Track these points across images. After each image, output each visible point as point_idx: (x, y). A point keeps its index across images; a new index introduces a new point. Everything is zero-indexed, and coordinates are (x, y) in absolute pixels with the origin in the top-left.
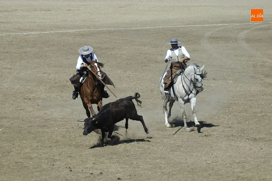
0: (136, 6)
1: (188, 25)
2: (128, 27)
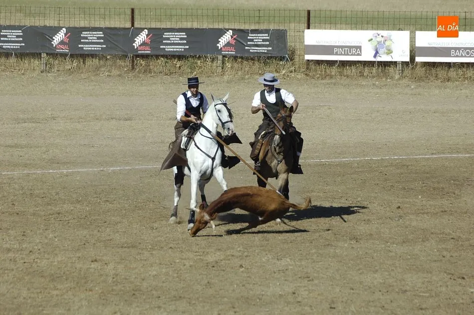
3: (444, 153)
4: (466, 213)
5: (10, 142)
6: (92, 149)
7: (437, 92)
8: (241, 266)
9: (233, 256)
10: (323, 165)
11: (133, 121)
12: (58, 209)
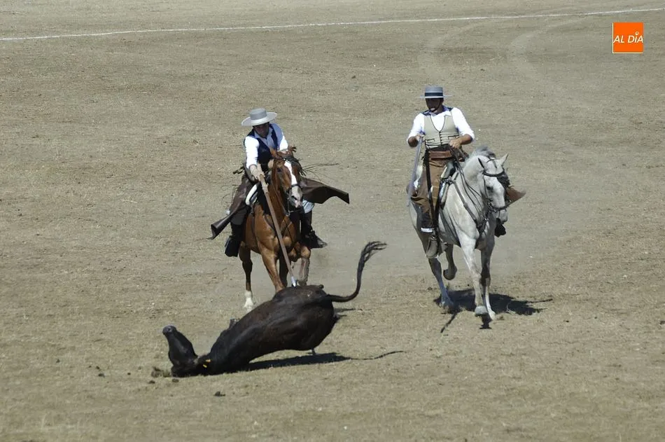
2: (239, 26)
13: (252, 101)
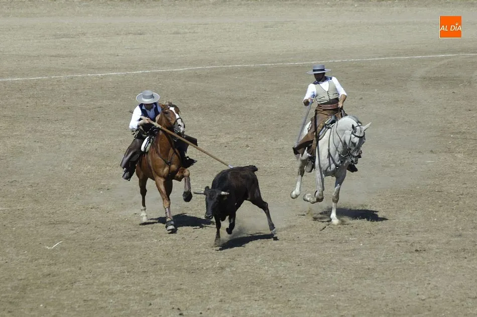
0: (294, 25)
1: (385, 56)
2: (279, 62)
3: (388, 56)
4: (413, 102)
5: (53, 53)
6: (117, 57)
7: (375, 9)
8: (247, 146)
9: (239, 138)
10: (298, 67)
11: (145, 36)
12: (99, 104)
13: (288, 117)
